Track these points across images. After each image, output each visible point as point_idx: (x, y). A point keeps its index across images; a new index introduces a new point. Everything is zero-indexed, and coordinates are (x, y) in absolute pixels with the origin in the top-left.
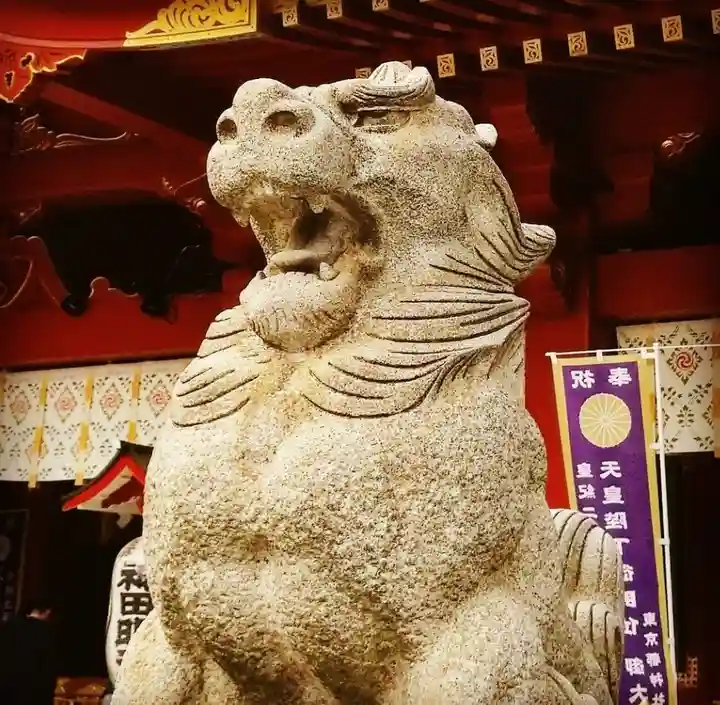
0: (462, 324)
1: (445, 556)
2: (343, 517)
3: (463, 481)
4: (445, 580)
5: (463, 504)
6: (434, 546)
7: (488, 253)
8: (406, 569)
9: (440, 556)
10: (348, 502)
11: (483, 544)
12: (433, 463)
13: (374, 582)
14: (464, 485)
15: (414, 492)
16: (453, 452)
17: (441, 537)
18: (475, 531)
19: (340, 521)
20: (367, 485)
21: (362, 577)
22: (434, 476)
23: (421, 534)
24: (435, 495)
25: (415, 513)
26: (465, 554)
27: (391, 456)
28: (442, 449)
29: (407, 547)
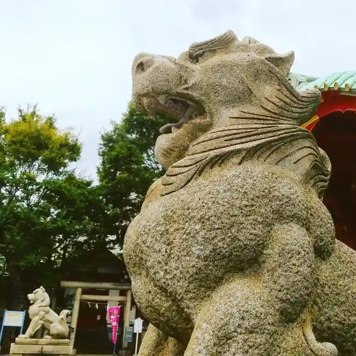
0: (226, 141)
1: (194, 263)
2: (148, 247)
3: (203, 220)
4: (197, 277)
5: (202, 233)
6: (187, 258)
7: (270, 106)
8: (175, 272)
9: (191, 263)
10: (150, 239)
11: (219, 254)
12: (186, 213)
13: (163, 280)
14: (203, 222)
15: (177, 230)
16: (199, 205)
17: (191, 253)
18: (210, 247)
19: (147, 249)
20: (158, 229)
21: (159, 278)
22: (187, 219)
23: (180, 252)
24: (187, 230)
25: (178, 240)
26: (205, 261)
27: (169, 212)
28: (193, 205)
29: (174, 259)
